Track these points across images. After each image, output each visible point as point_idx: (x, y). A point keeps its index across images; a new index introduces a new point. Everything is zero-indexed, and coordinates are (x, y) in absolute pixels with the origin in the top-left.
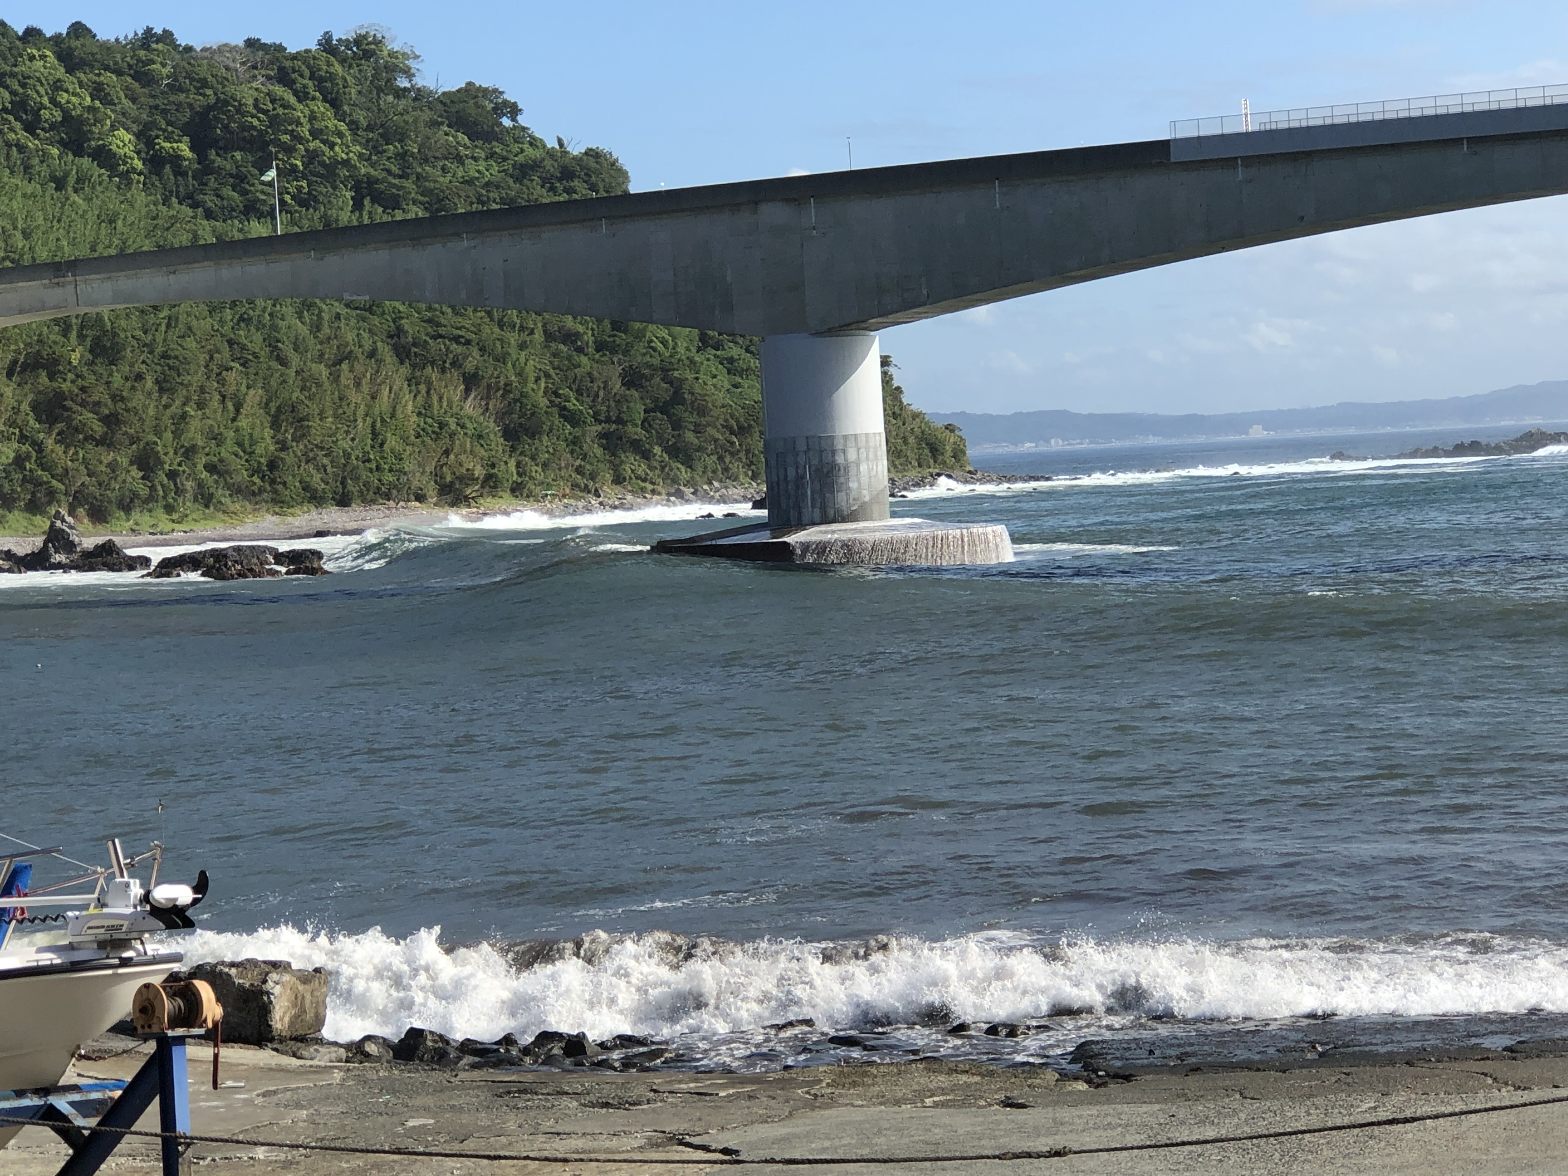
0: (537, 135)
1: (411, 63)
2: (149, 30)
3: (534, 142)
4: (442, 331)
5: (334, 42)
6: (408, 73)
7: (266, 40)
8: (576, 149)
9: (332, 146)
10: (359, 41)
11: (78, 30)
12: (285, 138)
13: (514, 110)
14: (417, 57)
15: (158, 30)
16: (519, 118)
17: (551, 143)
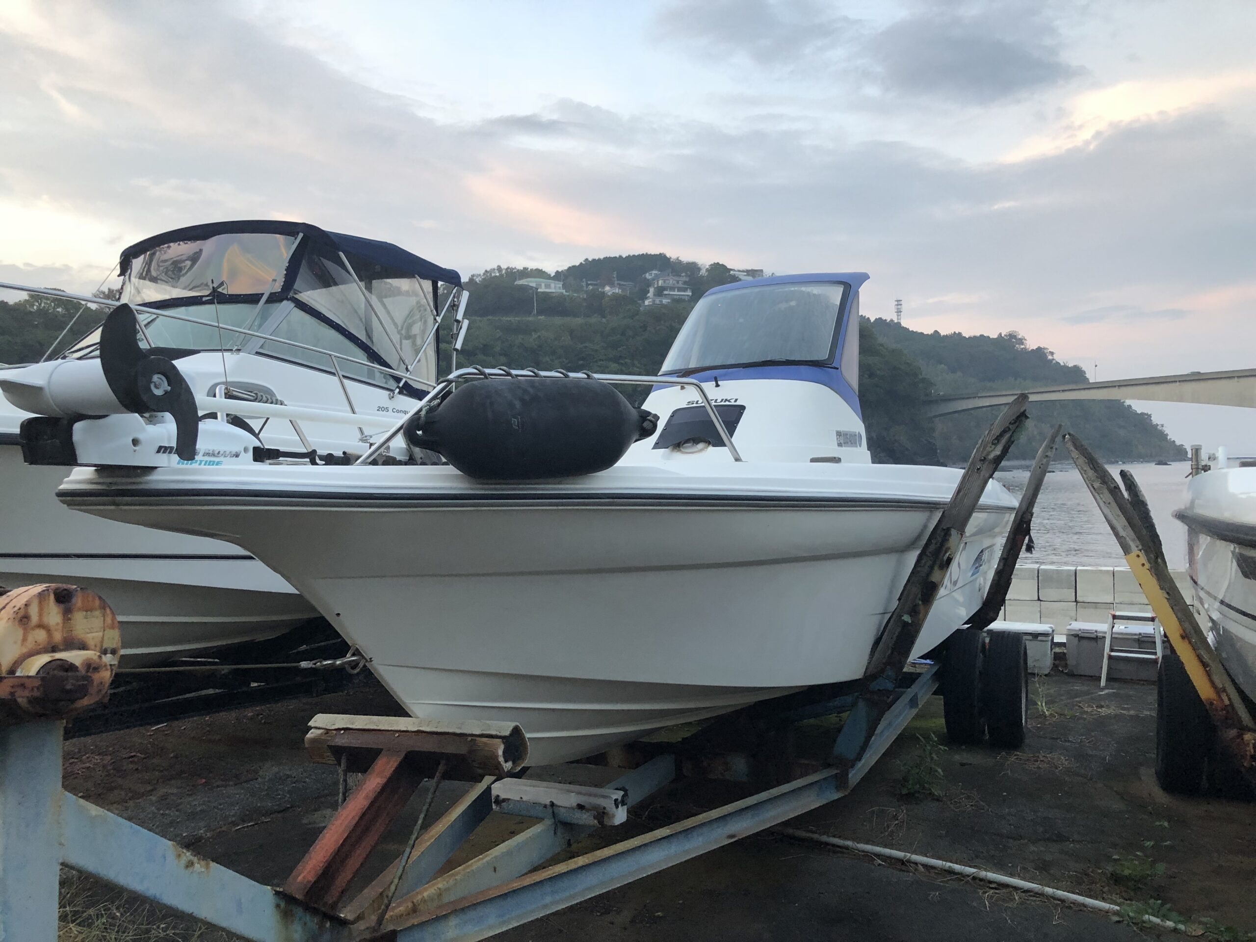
0: (1057, 361)
1: (1023, 341)
2: (955, 332)
5: (1003, 336)
6: (1023, 344)
7: (985, 335)
8: (1071, 365)
10: (1010, 335)
11: (936, 332)
13: (1052, 353)
14: (1025, 340)
15: (957, 332)
16: (1054, 356)
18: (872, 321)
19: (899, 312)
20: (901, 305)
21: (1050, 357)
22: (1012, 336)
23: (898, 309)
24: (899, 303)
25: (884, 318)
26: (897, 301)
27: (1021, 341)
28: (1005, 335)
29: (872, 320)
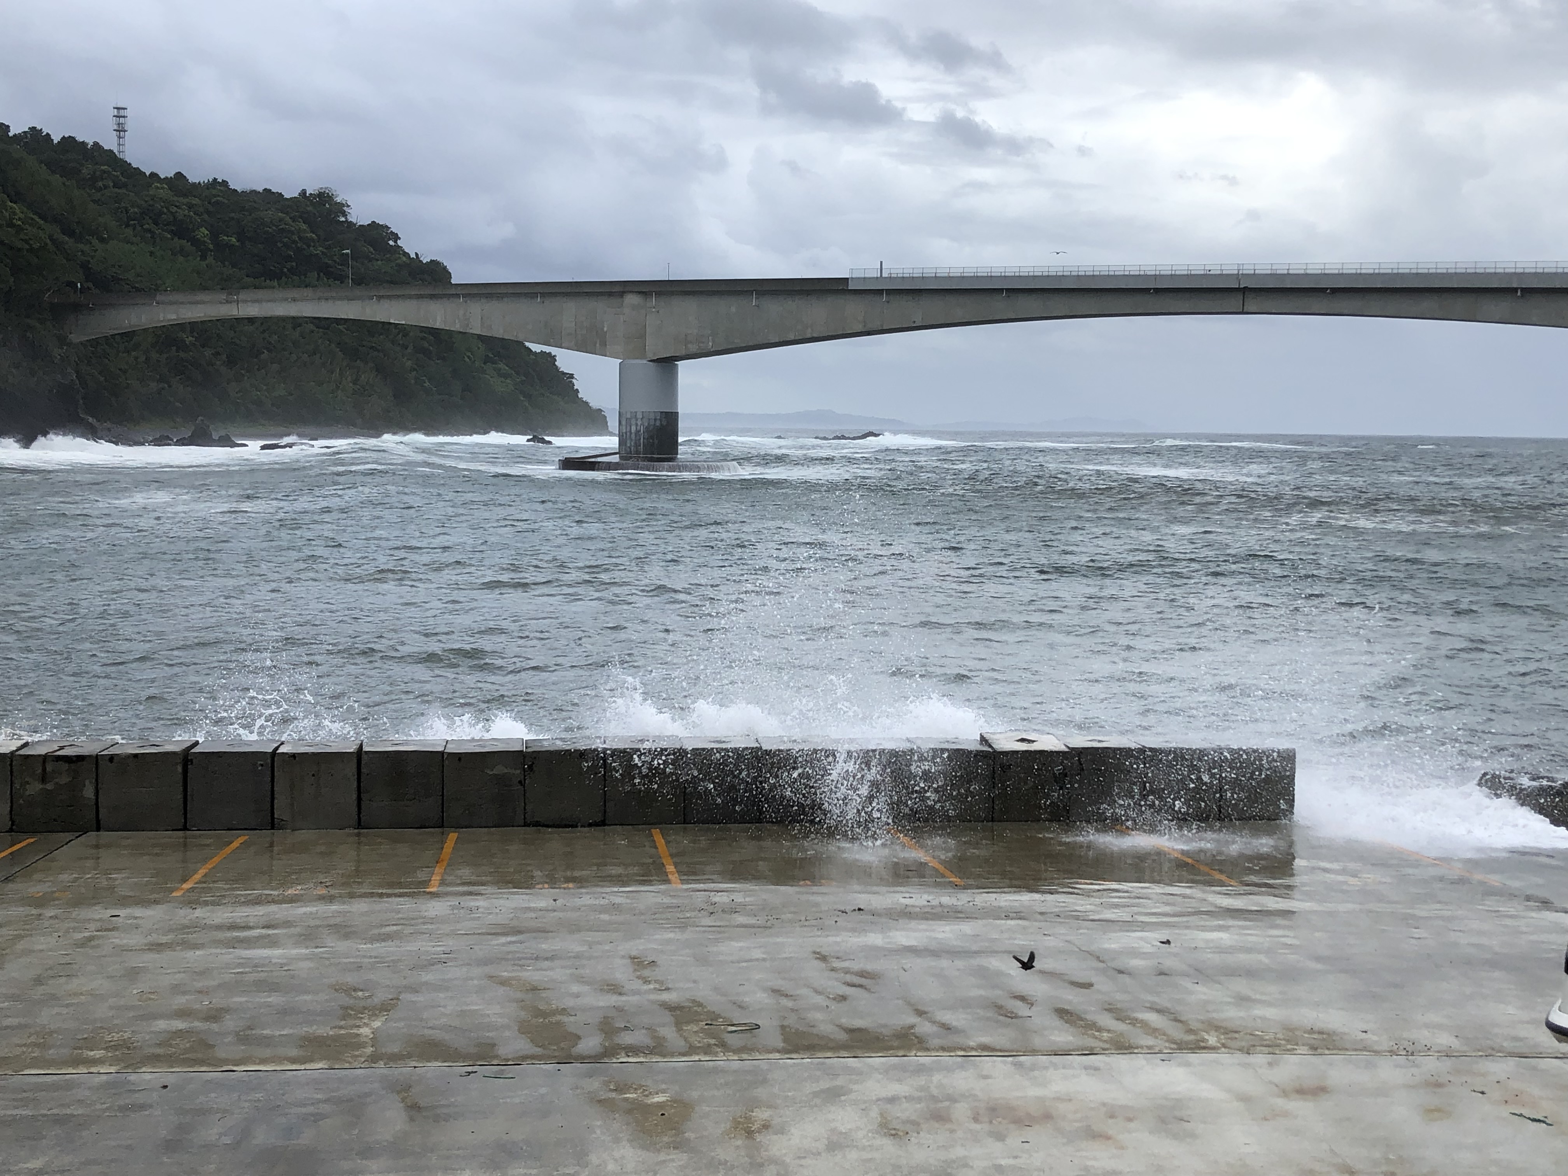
0: (406, 251)
1: (345, 208)
2: (215, 179)
3: (406, 254)
4: (364, 343)
5: (308, 194)
6: (344, 214)
7: (274, 190)
8: (425, 259)
9: (309, 246)
10: (321, 194)
12: (286, 240)
13: (396, 237)
14: (348, 206)
15: (220, 180)
16: (399, 241)
17: (413, 256)
18: (55, 142)
19: (121, 130)
20: (124, 117)
21: (391, 243)
22: (324, 198)
23: (119, 124)
24: (120, 112)
25: (80, 139)
26: (118, 109)
27: (341, 208)
28: (311, 194)
29: (56, 139)
